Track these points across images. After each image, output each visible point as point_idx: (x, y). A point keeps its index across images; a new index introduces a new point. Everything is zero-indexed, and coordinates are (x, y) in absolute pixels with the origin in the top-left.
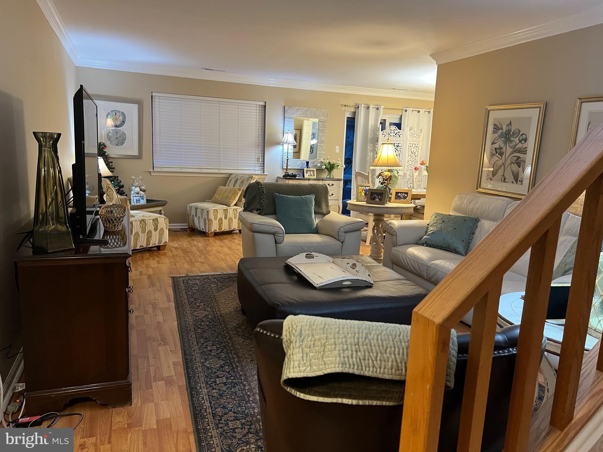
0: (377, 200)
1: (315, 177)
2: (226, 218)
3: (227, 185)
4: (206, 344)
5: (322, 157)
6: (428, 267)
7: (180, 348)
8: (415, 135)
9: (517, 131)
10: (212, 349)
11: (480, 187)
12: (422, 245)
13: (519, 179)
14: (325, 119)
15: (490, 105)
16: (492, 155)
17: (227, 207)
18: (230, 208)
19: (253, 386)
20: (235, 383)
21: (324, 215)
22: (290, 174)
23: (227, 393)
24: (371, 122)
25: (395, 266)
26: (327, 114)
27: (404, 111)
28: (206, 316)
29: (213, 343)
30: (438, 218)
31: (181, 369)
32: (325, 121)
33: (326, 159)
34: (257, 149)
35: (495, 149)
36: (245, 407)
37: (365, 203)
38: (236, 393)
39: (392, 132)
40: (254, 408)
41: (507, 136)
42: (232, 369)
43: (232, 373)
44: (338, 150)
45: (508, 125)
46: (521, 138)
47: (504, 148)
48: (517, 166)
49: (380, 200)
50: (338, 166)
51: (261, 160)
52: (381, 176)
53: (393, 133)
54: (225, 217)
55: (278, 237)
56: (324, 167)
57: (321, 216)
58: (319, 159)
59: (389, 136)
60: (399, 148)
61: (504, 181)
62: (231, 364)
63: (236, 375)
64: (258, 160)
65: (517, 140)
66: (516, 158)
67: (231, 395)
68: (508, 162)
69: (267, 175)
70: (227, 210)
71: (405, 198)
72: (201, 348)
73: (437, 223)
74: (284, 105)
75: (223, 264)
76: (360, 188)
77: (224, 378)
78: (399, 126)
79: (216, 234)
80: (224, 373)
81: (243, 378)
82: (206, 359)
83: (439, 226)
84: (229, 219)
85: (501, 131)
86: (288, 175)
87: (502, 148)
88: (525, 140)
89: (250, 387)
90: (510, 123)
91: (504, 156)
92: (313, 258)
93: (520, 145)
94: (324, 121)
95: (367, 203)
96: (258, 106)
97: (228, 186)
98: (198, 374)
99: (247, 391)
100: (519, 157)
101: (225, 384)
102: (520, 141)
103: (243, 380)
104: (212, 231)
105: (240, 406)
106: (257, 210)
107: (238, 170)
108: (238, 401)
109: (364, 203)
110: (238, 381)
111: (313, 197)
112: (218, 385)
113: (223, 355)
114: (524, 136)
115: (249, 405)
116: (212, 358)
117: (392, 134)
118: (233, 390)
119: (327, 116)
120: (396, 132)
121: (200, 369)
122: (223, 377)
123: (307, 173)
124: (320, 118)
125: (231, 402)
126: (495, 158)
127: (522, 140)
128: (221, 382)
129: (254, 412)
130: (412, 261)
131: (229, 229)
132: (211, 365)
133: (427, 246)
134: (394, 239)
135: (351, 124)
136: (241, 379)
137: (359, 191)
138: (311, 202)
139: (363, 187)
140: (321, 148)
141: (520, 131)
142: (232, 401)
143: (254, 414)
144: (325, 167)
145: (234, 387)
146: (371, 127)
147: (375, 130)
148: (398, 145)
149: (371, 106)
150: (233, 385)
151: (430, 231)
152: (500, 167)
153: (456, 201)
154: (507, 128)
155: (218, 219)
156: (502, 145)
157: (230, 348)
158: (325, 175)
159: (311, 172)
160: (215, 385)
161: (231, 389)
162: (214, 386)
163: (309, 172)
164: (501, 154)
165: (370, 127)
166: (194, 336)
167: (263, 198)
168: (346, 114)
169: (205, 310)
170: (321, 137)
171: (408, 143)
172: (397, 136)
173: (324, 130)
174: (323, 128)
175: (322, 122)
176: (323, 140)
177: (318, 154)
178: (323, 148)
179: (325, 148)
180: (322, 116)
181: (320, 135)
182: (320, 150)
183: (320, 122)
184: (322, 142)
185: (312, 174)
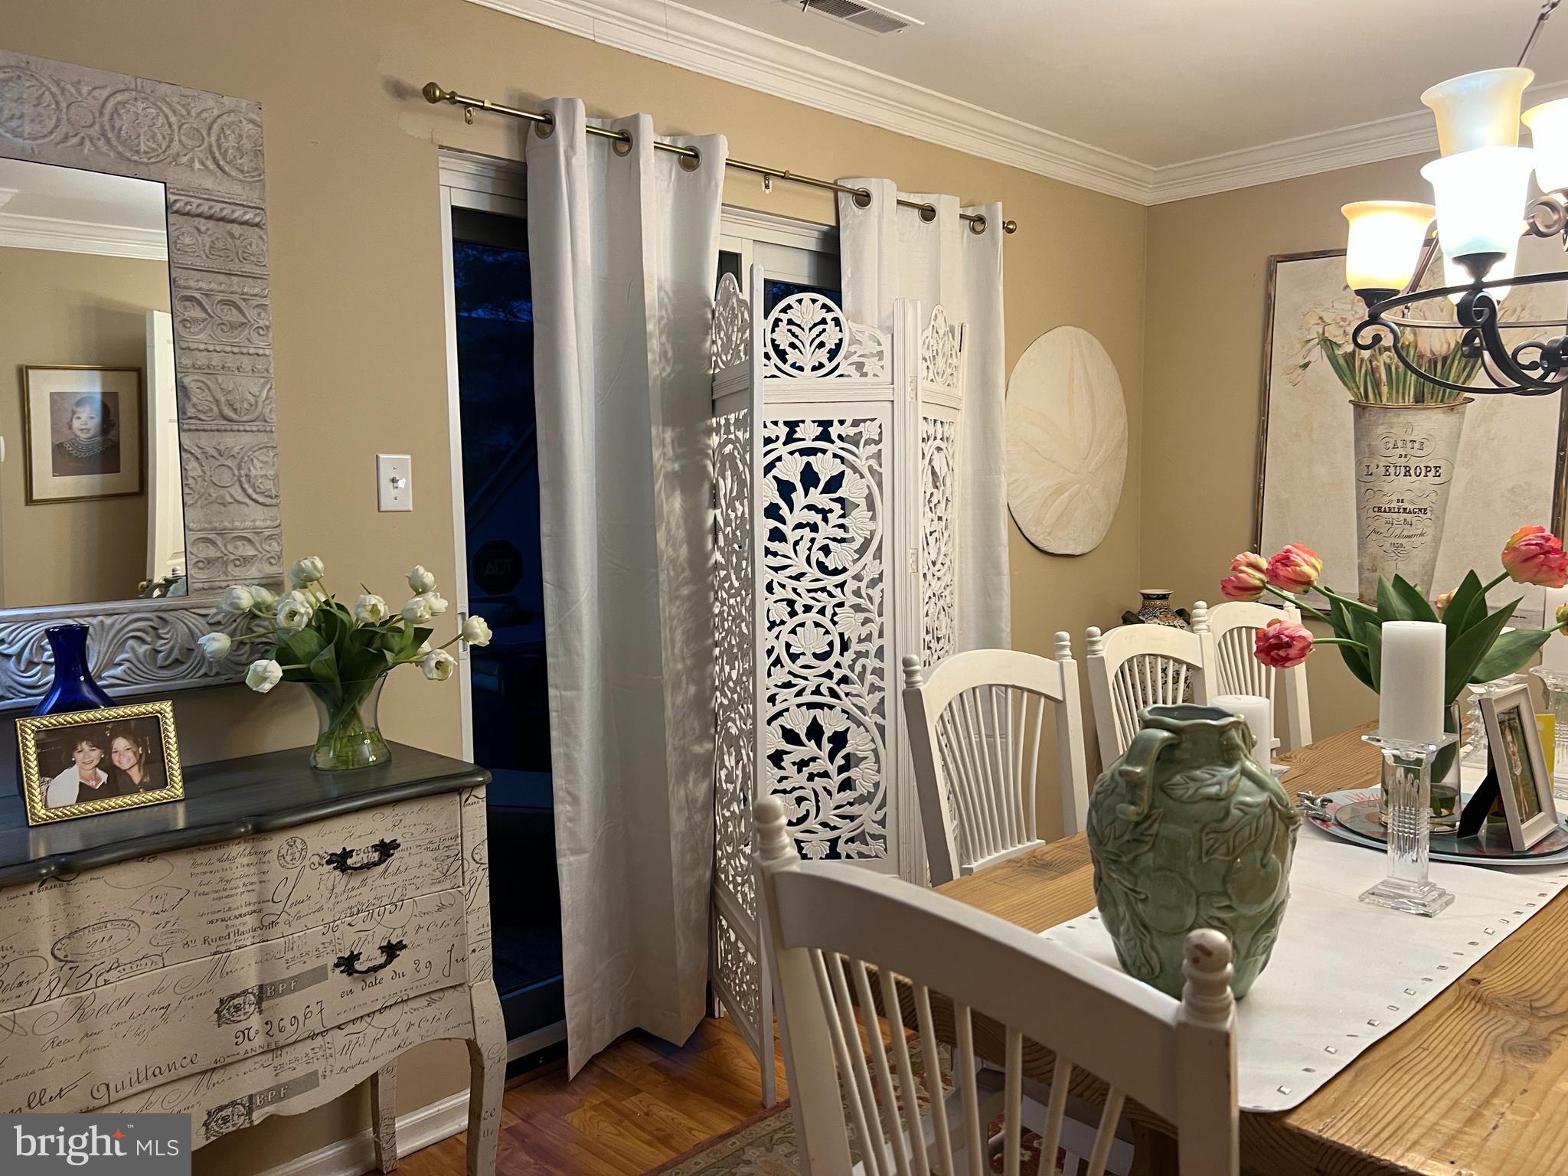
5: (245, 561)
14: (238, 191)
26: (258, 153)
27: (849, 204)
32: (237, 213)
33: (286, 577)
39: (806, 336)
50: (422, 635)
53: (808, 350)
59: (787, 368)
60: (864, 451)
94: (229, 212)
117: (808, 358)
119: (259, 171)
120: (830, 338)
140: (226, 477)
146: (661, 303)
147: (691, 327)
148: (852, 431)
159: (120, 744)
168: (445, 178)
170: (210, 371)
172: (842, 368)
173: (236, 298)
174: (222, 278)
175: (210, 217)
176: (243, 400)
177: (200, 535)
178: (253, 472)
179: (271, 472)
180: (197, 165)
181: (202, 347)
182: (215, 493)
183: (188, 214)
184: (230, 420)
185: (125, 766)
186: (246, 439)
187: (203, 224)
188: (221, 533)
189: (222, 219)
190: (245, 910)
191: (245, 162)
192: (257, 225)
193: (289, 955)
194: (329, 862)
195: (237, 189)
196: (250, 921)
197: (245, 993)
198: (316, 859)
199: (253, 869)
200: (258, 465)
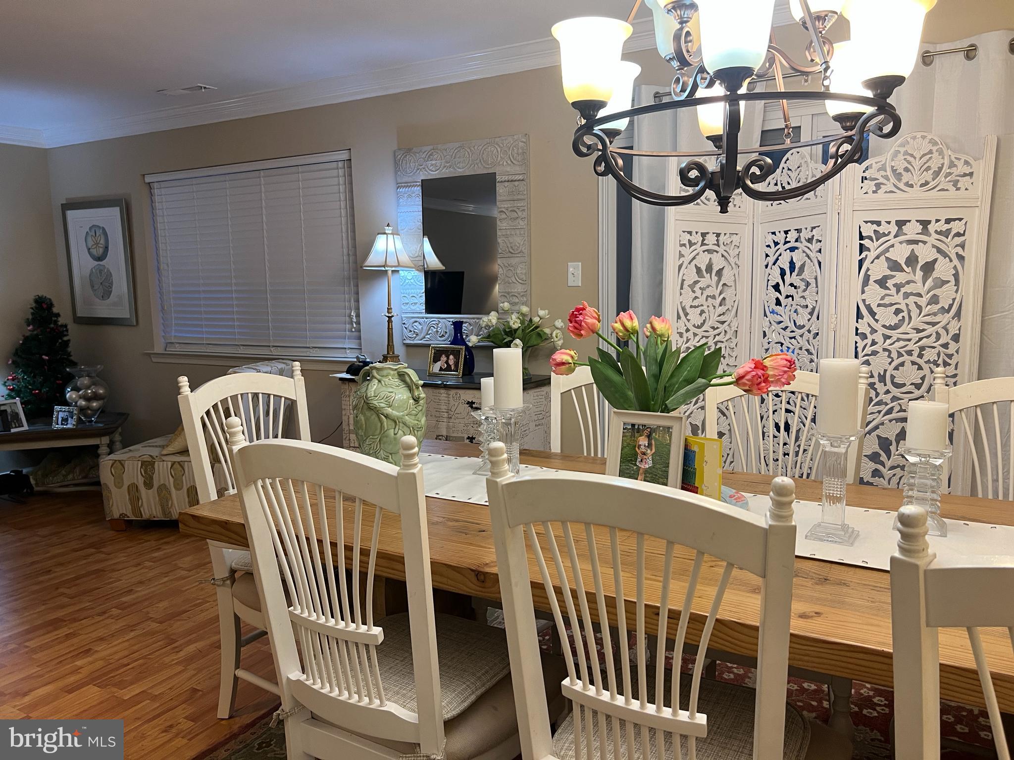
2: (149, 485)
14: (518, 169)
32: (517, 177)
34: (348, 289)
44: (578, 275)
51: (355, 320)
54: (145, 483)
84: (159, 488)
94: (514, 178)
96: (341, 164)
107: (307, 350)
124: (499, 170)
140: (510, 274)
155: (125, 487)
159: (451, 357)
170: (506, 236)
173: (515, 209)
174: (512, 202)
175: (508, 181)
176: (515, 245)
177: (503, 294)
178: (518, 272)
179: (524, 271)
180: (505, 163)
181: (504, 228)
182: (507, 279)
183: (502, 182)
184: (512, 253)
185: (451, 364)
186: (517, 260)
187: (506, 184)
188: (508, 293)
189: (512, 181)
190: (444, 411)
191: (520, 158)
192: (523, 180)
193: (454, 429)
194: (467, 404)
195: (518, 168)
196: (446, 415)
197: (442, 436)
198: (463, 401)
199: (447, 399)
200: (520, 269)
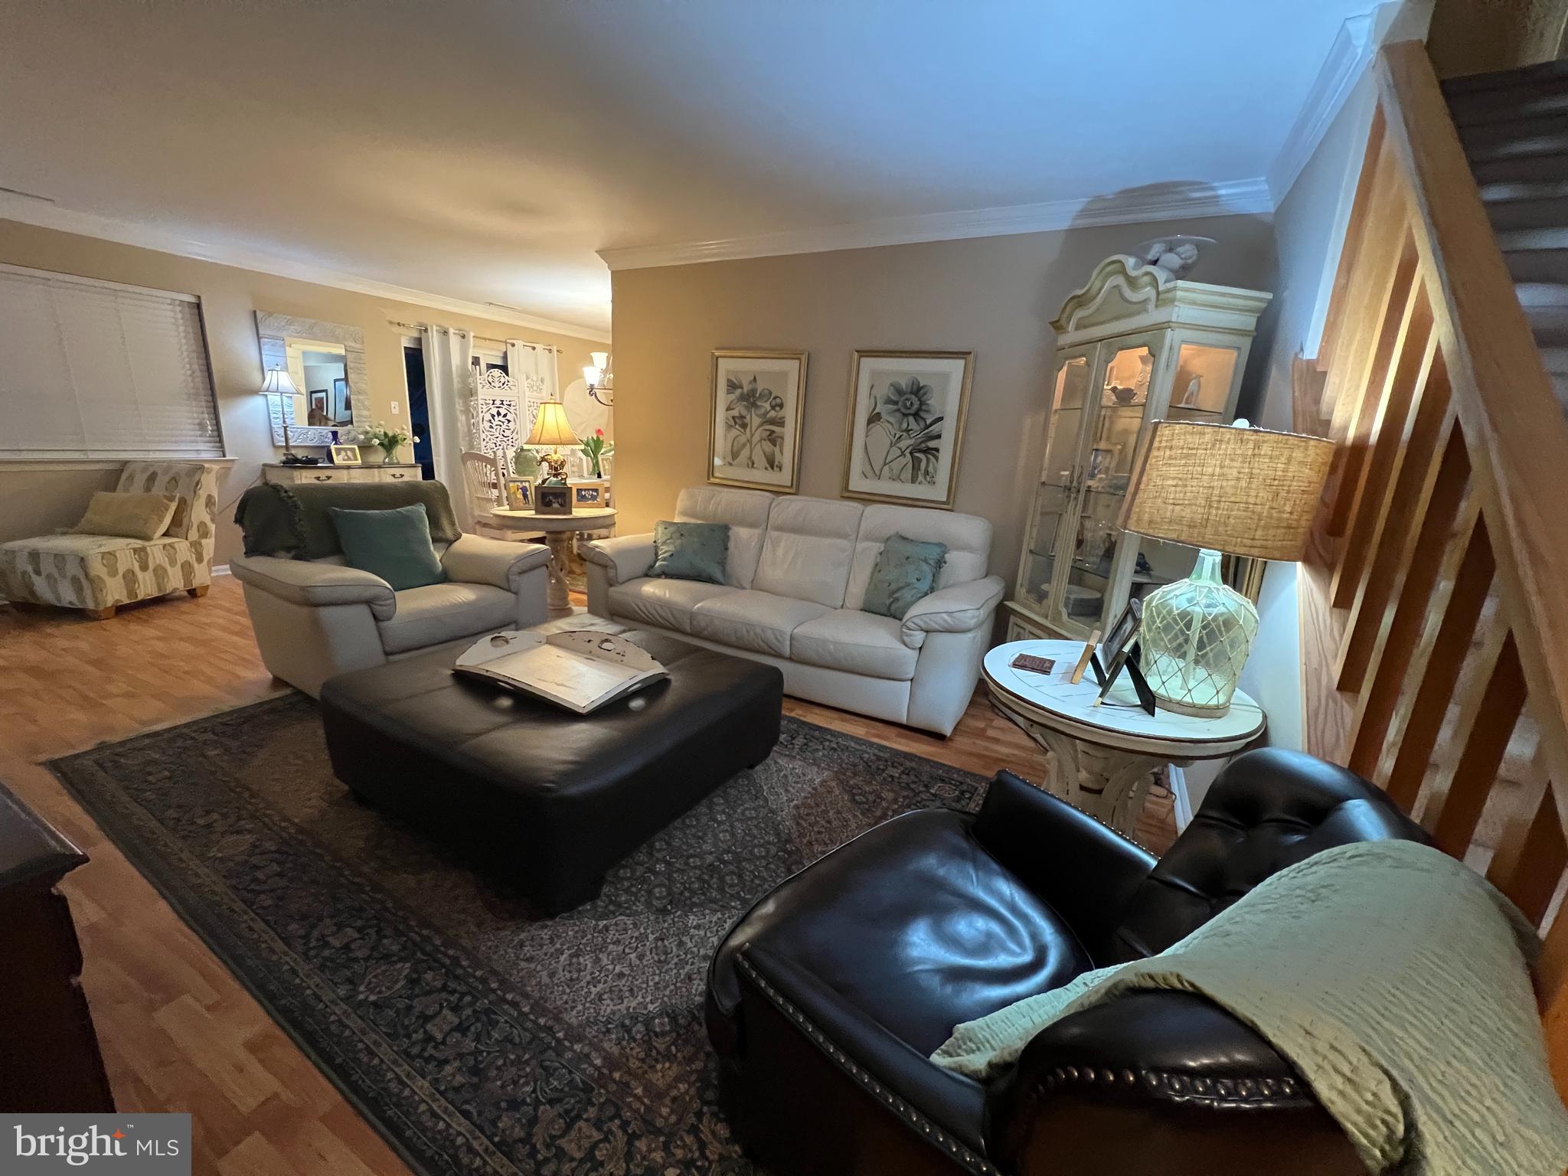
0: (556, 505)
1: (359, 461)
2: (144, 567)
3: (120, 486)
4: (315, 933)
5: (365, 422)
6: (692, 616)
7: (235, 986)
8: (535, 388)
9: (767, 392)
10: (346, 940)
11: (713, 476)
12: (658, 576)
13: (776, 463)
14: (358, 346)
15: (717, 349)
16: (729, 427)
17: (140, 542)
18: (152, 543)
19: (537, 995)
20: (488, 1012)
21: (450, 543)
22: (300, 457)
23: (489, 1053)
24: (456, 360)
25: (614, 617)
27: (509, 346)
28: (255, 846)
29: (335, 920)
30: (671, 529)
31: (290, 1055)
32: (359, 351)
33: (375, 424)
34: (194, 403)
35: (733, 418)
36: (564, 1067)
37: (533, 512)
38: (508, 1039)
39: (496, 379)
40: (587, 1056)
41: (750, 399)
42: (446, 974)
43: (452, 985)
44: (397, 408)
45: (750, 383)
46: (773, 403)
47: (748, 417)
48: (770, 444)
49: (561, 505)
50: (403, 439)
51: (209, 428)
52: (546, 460)
53: (496, 383)
54: (141, 567)
55: (381, 608)
56: (376, 442)
57: (444, 545)
58: (359, 427)
59: (492, 387)
60: (512, 408)
61: (753, 467)
62: (435, 960)
63: (469, 985)
64: (202, 426)
65: (767, 406)
66: (768, 433)
67: (503, 1053)
68: (756, 437)
69: (233, 461)
70: (143, 549)
71: (594, 498)
72: (312, 953)
73: (671, 538)
74: (251, 307)
75: (199, 687)
76: (511, 484)
77: (445, 1012)
78: (504, 368)
79: (120, 610)
80: (435, 996)
81: (494, 985)
82: (350, 981)
83: (678, 542)
84: (156, 568)
85: (739, 391)
86: (296, 460)
87: (744, 417)
88: (781, 406)
89: (532, 1001)
90: (755, 379)
91: (748, 430)
92: (507, 642)
93: (772, 414)
95: (537, 512)
96: (177, 302)
97: (126, 490)
98: (361, 1041)
99: (532, 1017)
100: (773, 432)
101: (462, 1029)
102: (773, 408)
103: (499, 992)
104: (109, 604)
105: (549, 1072)
106: (288, 549)
107: (146, 453)
108: (534, 1062)
109: (530, 514)
110: (490, 1002)
111: (422, 509)
112: (444, 1043)
113: (392, 945)
114: (778, 401)
115: (569, 1055)
116: (367, 968)
118: (496, 1035)
120: (503, 380)
121: (354, 1022)
122: (440, 1012)
123: (338, 454)
124: (347, 343)
125: (520, 1077)
126: (735, 432)
127: (777, 405)
128: (446, 1028)
129: (597, 1068)
130: (659, 609)
131: (160, 589)
132: (380, 992)
133: (666, 578)
134: (611, 573)
135: (415, 360)
136: (494, 991)
137: (512, 491)
138: (422, 521)
139: (517, 483)
140: (360, 405)
141: (770, 393)
142: (518, 1070)
143: (601, 1074)
144: (378, 442)
145: (494, 1024)
146: (457, 371)
147: (465, 376)
148: (509, 403)
149: (451, 331)
150: (484, 1018)
151: (664, 553)
152: (744, 445)
153: (682, 501)
154: (751, 387)
155: (120, 575)
156: (744, 412)
157: (395, 915)
158: (379, 457)
159: (348, 452)
160: (435, 1047)
161: (489, 1036)
162: (437, 1055)
163: (343, 453)
164: (744, 426)
165: (454, 369)
166: (260, 925)
167: (300, 520)
168: (402, 340)
169: (238, 832)
170: (355, 383)
171: (527, 400)
172: (507, 388)
173: (359, 368)
174: (357, 364)
176: (362, 388)
177: (356, 416)
178: (365, 403)
179: (369, 404)
180: (351, 341)
181: (353, 378)
182: (357, 407)
183: (349, 351)
184: (360, 393)
186: (363, 397)
187: (353, 353)
188: (360, 415)
189: (356, 352)
191: (360, 340)
192: (363, 353)
